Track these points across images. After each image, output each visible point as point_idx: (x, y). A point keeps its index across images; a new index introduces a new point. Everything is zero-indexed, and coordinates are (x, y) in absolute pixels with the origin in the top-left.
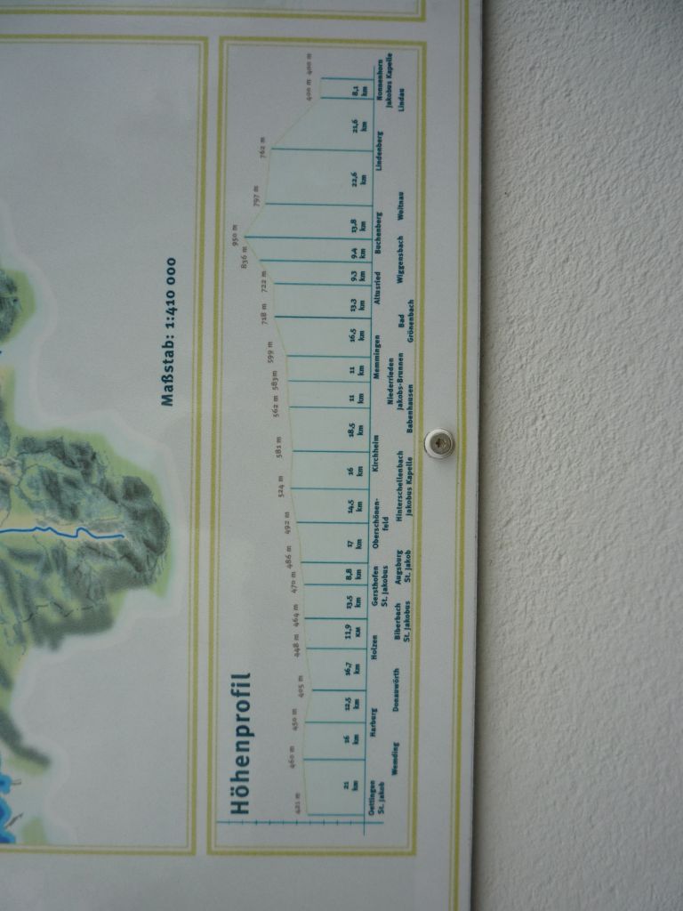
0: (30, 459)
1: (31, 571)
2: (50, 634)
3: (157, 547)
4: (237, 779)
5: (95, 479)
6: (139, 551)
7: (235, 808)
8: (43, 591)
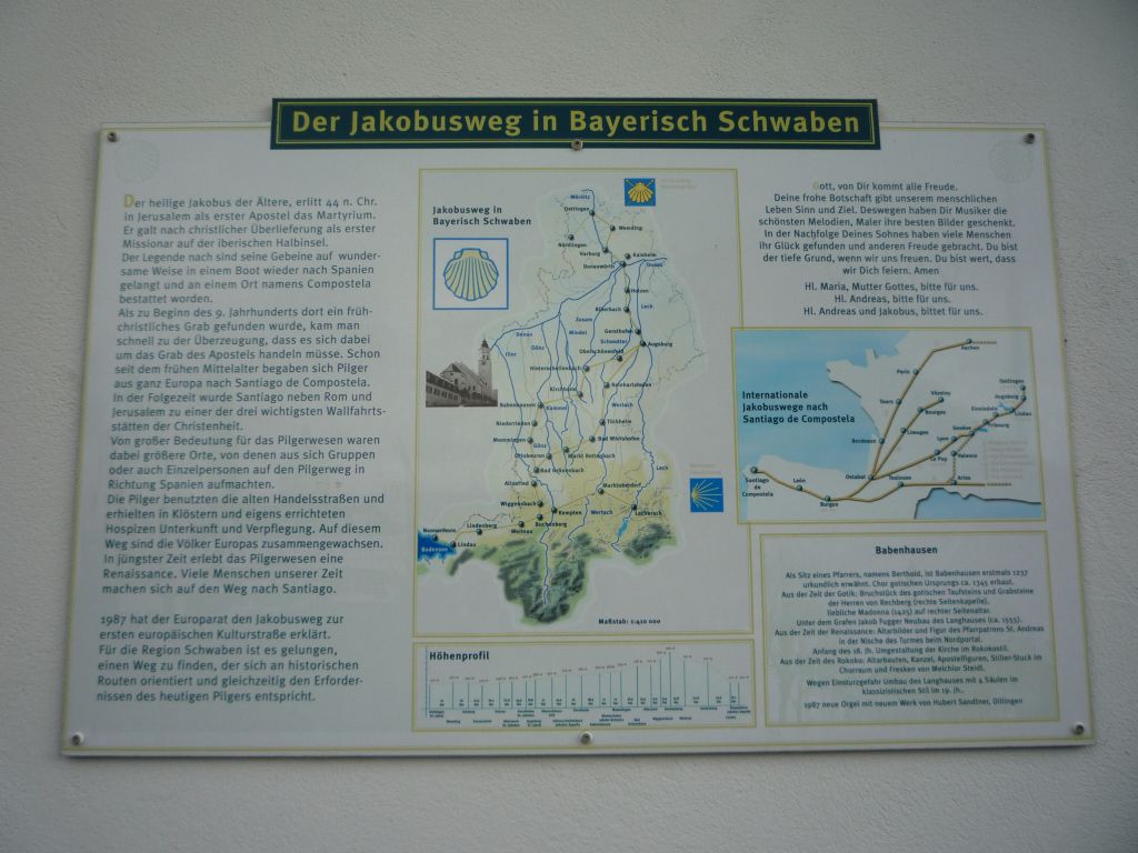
0: (576, 565)
1: (530, 567)
2: (505, 575)
3: (542, 619)
4: (445, 655)
5: (568, 592)
6: (539, 611)
7: (433, 654)
8: (522, 572)
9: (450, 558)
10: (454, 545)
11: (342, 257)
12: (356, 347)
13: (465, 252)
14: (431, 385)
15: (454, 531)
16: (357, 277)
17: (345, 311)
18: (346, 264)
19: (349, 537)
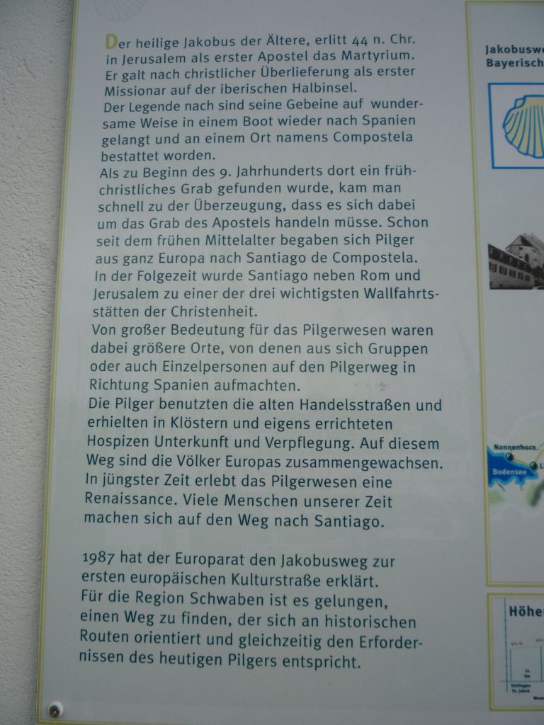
4: (529, 609)
7: (513, 609)
9: (530, 484)
10: (535, 467)
11: (375, 105)
12: (398, 214)
13: (527, 99)
14: (494, 262)
15: (534, 448)
16: (396, 129)
17: (382, 171)
18: (380, 113)
19: (399, 454)
